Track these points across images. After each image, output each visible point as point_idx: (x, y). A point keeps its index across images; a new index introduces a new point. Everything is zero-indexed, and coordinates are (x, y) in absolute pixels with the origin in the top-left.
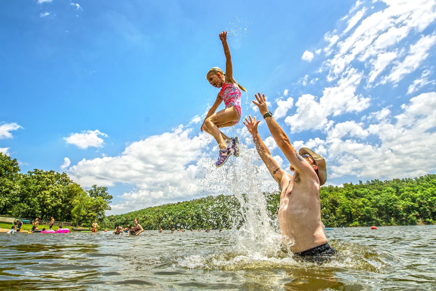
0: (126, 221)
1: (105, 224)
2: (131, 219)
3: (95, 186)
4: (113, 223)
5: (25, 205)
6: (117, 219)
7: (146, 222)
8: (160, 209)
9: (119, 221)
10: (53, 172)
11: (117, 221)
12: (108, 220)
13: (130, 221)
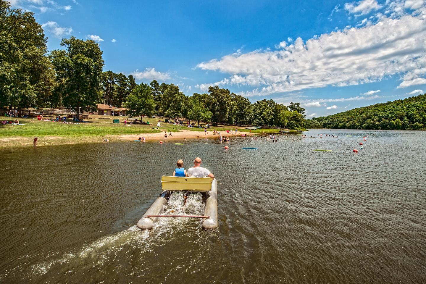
0: (333, 121)
1: (314, 124)
2: (336, 120)
3: (292, 103)
4: (322, 123)
5: (257, 120)
6: (325, 120)
7: (351, 122)
8: (366, 110)
9: (326, 122)
10: (266, 100)
11: (324, 122)
12: (316, 121)
13: (336, 121)
